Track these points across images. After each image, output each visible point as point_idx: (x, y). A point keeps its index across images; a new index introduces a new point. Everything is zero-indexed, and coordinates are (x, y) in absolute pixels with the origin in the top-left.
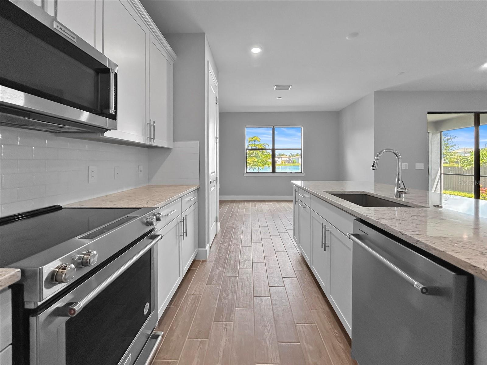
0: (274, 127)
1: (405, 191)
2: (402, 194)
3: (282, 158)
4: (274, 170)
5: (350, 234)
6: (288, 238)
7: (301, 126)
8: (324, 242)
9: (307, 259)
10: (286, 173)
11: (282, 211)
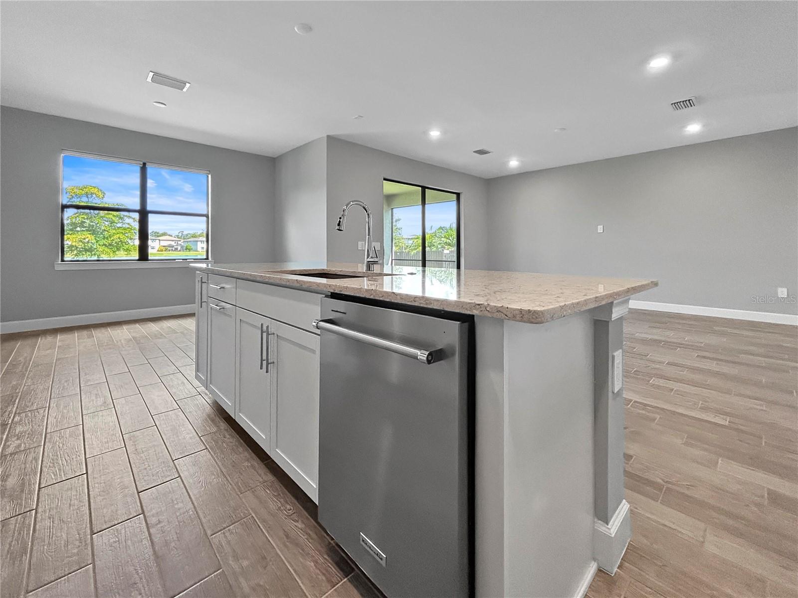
0: (144, 164)
1: (377, 260)
2: (372, 266)
3: (160, 240)
4: (143, 255)
5: (317, 321)
6: (183, 383)
7: (208, 172)
8: (264, 357)
9: (228, 405)
10: (175, 260)
11: (166, 336)
